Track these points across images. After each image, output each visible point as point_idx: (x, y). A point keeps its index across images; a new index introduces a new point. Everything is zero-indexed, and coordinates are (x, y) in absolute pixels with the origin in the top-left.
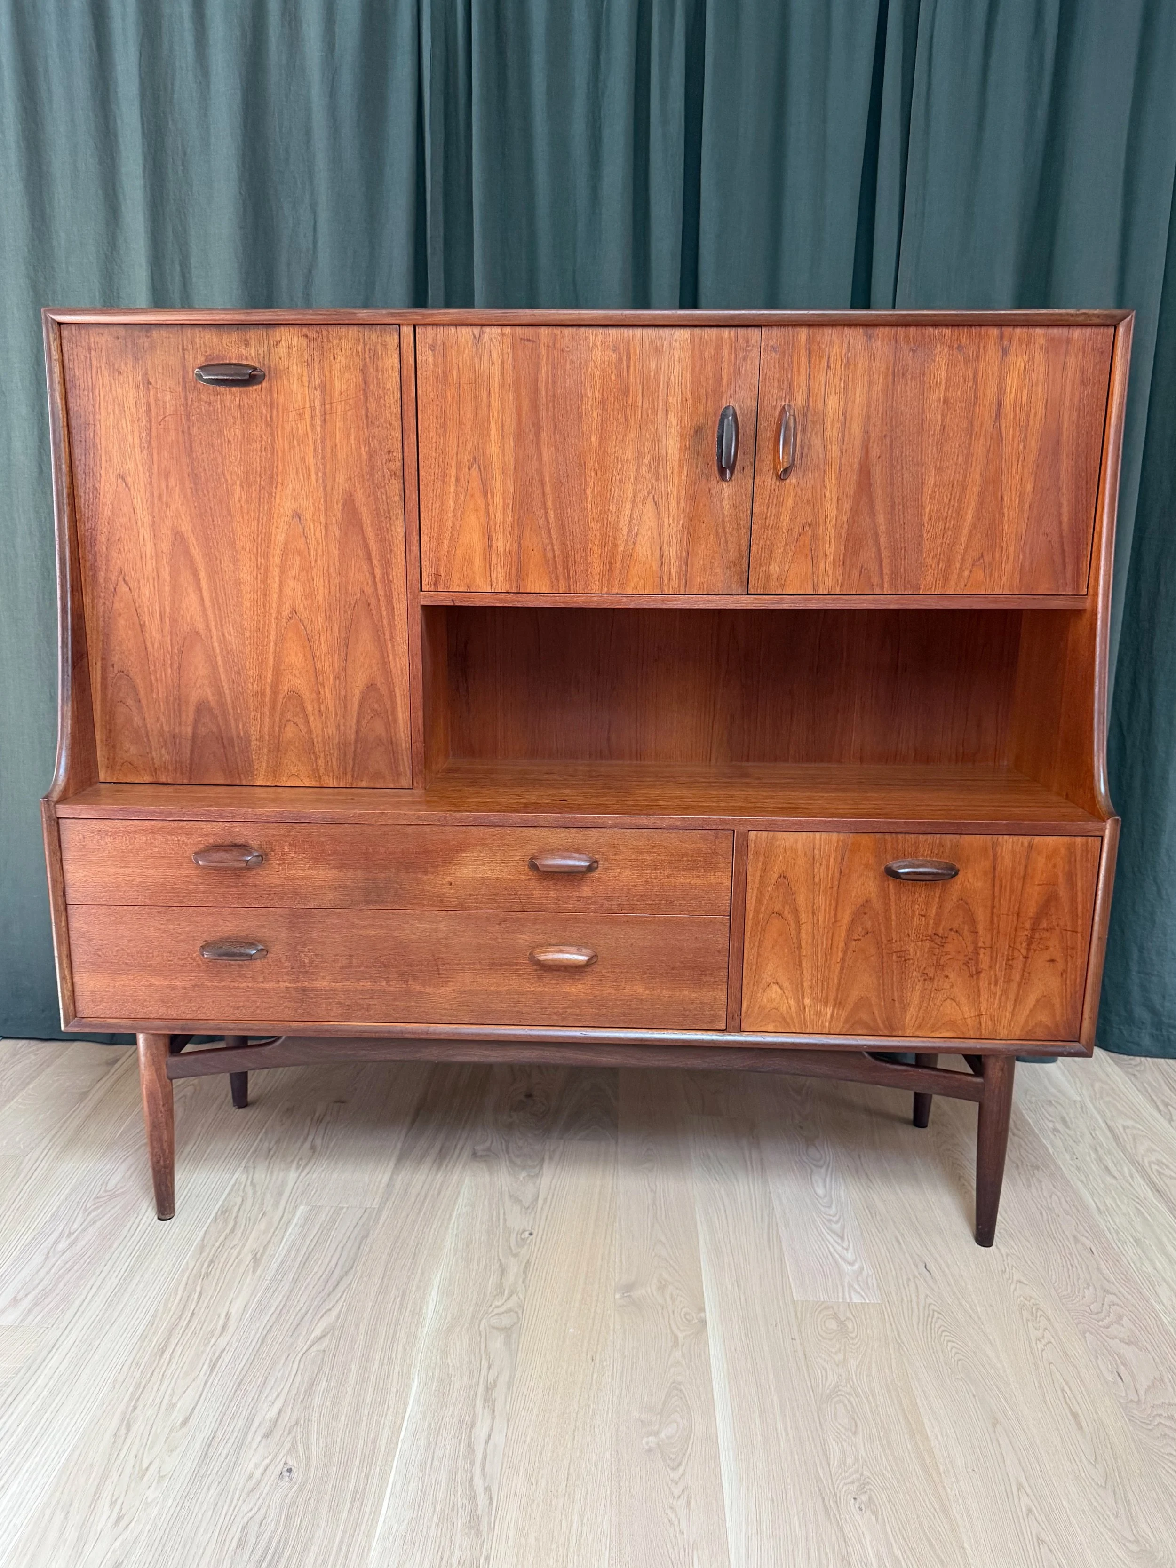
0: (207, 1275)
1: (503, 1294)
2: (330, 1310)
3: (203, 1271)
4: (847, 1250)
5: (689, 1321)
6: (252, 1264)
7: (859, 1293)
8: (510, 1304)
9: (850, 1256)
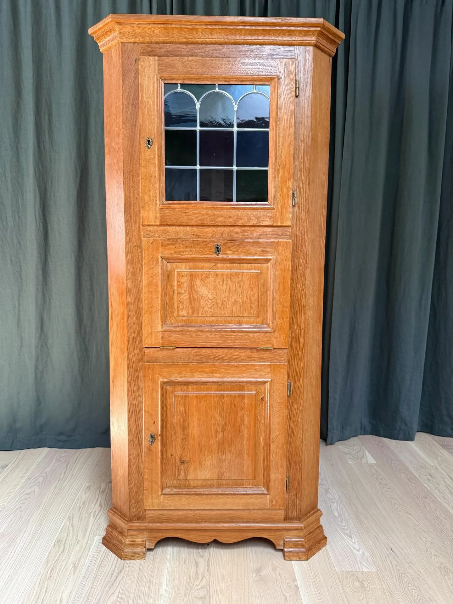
0: (50, 577)
1: (198, 578)
2: (113, 593)
3: (48, 575)
4: (355, 543)
5: (290, 587)
6: (73, 570)
7: (366, 566)
8: (203, 583)
9: (357, 546)
